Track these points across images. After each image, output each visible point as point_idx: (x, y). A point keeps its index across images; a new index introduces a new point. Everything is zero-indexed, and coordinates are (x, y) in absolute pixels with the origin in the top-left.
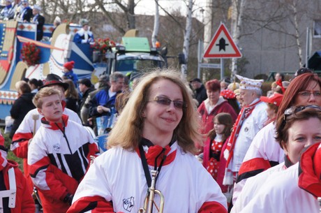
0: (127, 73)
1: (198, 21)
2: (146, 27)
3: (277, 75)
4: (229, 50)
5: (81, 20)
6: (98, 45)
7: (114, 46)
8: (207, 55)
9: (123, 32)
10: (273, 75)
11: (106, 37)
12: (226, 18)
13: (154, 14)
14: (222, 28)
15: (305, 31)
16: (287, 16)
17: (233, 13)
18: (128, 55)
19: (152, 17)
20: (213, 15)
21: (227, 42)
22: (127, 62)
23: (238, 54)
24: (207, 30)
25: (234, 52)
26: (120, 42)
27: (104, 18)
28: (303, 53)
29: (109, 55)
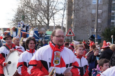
0: (47, 40)
1: (64, 27)
2: (52, 29)
3: (83, 40)
4: (72, 34)
5: (36, 27)
6: (40, 33)
7: (44, 33)
8: (66, 35)
9: (46, 30)
10: (82, 40)
11: (42, 31)
12: (71, 26)
13: (54, 26)
14: (70, 29)
15: (90, 30)
16: (85, 26)
17: (72, 26)
18: (47, 35)
19: (53, 26)
20: (68, 26)
21: (71, 32)
22: (47, 37)
23: (74, 35)
24: (66, 29)
25: (73, 35)
26: (46, 32)
27: (42, 27)
28: (89, 35)
29: (43, 36)
